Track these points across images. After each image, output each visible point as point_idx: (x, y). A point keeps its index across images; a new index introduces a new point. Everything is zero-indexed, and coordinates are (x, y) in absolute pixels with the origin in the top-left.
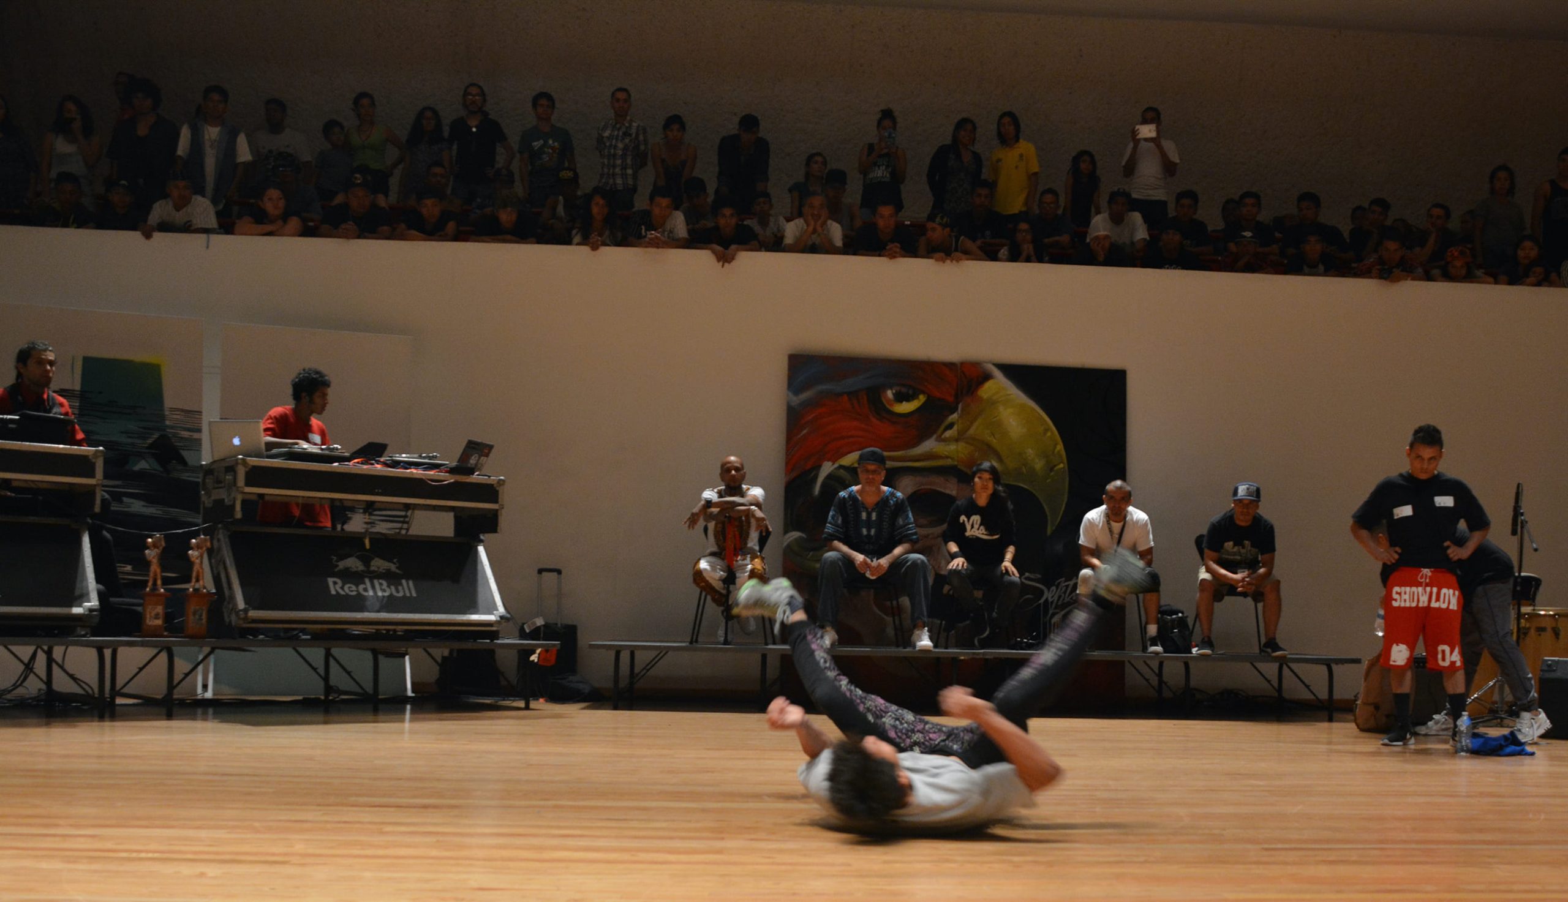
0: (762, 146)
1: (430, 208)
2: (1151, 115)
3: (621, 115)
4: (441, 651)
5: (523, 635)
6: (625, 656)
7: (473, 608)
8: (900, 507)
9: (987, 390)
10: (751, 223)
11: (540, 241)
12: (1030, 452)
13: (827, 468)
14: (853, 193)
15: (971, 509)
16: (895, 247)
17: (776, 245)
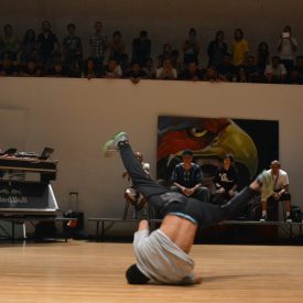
0: (148, 43)
1: (31, 66)
2: (288, 29)
3: (98, 31)
4: (36, 222)
5: (65, 216)
6: (100, 224)
7: (47, 206)
8: (198, 170)
9: (229, 128)
10: (145, 69)
11: (70, 76)
12: (244, 151)
13: (172, 156)
14: (181, 59)
15: (223, 171)
16: (196, 78)
17: (153, 77)
